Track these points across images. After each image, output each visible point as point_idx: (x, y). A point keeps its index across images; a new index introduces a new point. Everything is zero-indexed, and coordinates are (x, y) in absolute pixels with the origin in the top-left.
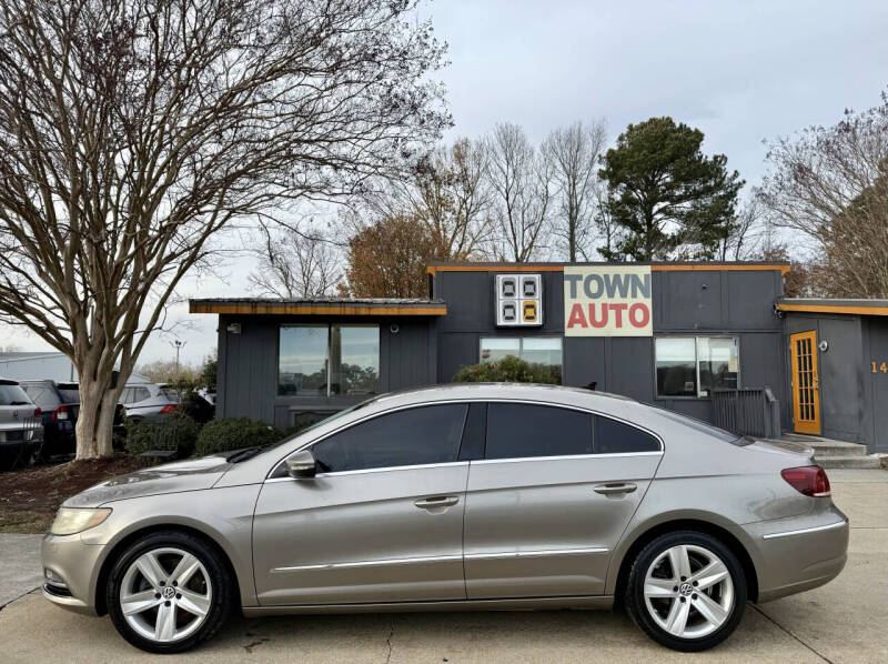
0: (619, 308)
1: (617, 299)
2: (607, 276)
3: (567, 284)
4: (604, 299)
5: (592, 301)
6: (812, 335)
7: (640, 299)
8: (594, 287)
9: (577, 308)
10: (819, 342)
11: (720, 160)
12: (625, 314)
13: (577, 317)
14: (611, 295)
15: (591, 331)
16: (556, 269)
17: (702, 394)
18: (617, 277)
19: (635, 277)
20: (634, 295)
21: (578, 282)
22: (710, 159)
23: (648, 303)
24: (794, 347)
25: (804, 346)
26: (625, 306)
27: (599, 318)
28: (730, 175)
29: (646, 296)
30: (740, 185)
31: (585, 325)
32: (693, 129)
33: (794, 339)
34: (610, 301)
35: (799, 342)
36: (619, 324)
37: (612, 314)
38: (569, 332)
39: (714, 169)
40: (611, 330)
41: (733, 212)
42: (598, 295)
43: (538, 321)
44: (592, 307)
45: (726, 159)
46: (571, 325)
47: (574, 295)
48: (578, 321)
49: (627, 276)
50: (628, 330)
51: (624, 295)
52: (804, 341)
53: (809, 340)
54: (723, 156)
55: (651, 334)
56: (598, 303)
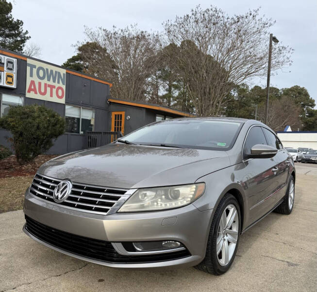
0: (52, 87)
1: (51, 83)
2: (47, 69)
3: (28, 68)
4: (45, 81)
5: (40, 81)
6: (123, 113)
7: (61, 85)
8: (41, 73)
9: (33, 82)
10: (126, 116)
11: (19, 23)
12: (54, 90)
13: (33, 87)
14: (49, 80)
15: (39, 97)
16: (23, 58)
17: (81, 133)
18: (52, 71)
19: (59, 73)
20: (59, 83)
21: (34, 69)
22: (15, 20)
23: (64, 87)
24: (113, 117)
25: (118, 117)
26: (54, 87)
27: (43, 91)
28: (24, 31)
29: (63, 84)
30: (28, 38)
31: (36, 93)
32: (8, 3)
33: (114, 114)
34: (48, 83)
35: (116, 115)
36: (51, 96)
37: (49, 89)
38: (28, 95)
39: (16, 26)
40: (47, 98)
41: (22, 50)
42: (42, 78)
43: (14, 86)
44: (40, 84)
45: (23, 23)
46: (29, 92)
47: (31, 75)
48: (32, 90)
49: (56, 72)
50: (55, 99)
51: (54, 81)
52: (118, 115)
53: (121, 115)
54: (22, 21)
55: (64, 103)
56: (43, 82)
